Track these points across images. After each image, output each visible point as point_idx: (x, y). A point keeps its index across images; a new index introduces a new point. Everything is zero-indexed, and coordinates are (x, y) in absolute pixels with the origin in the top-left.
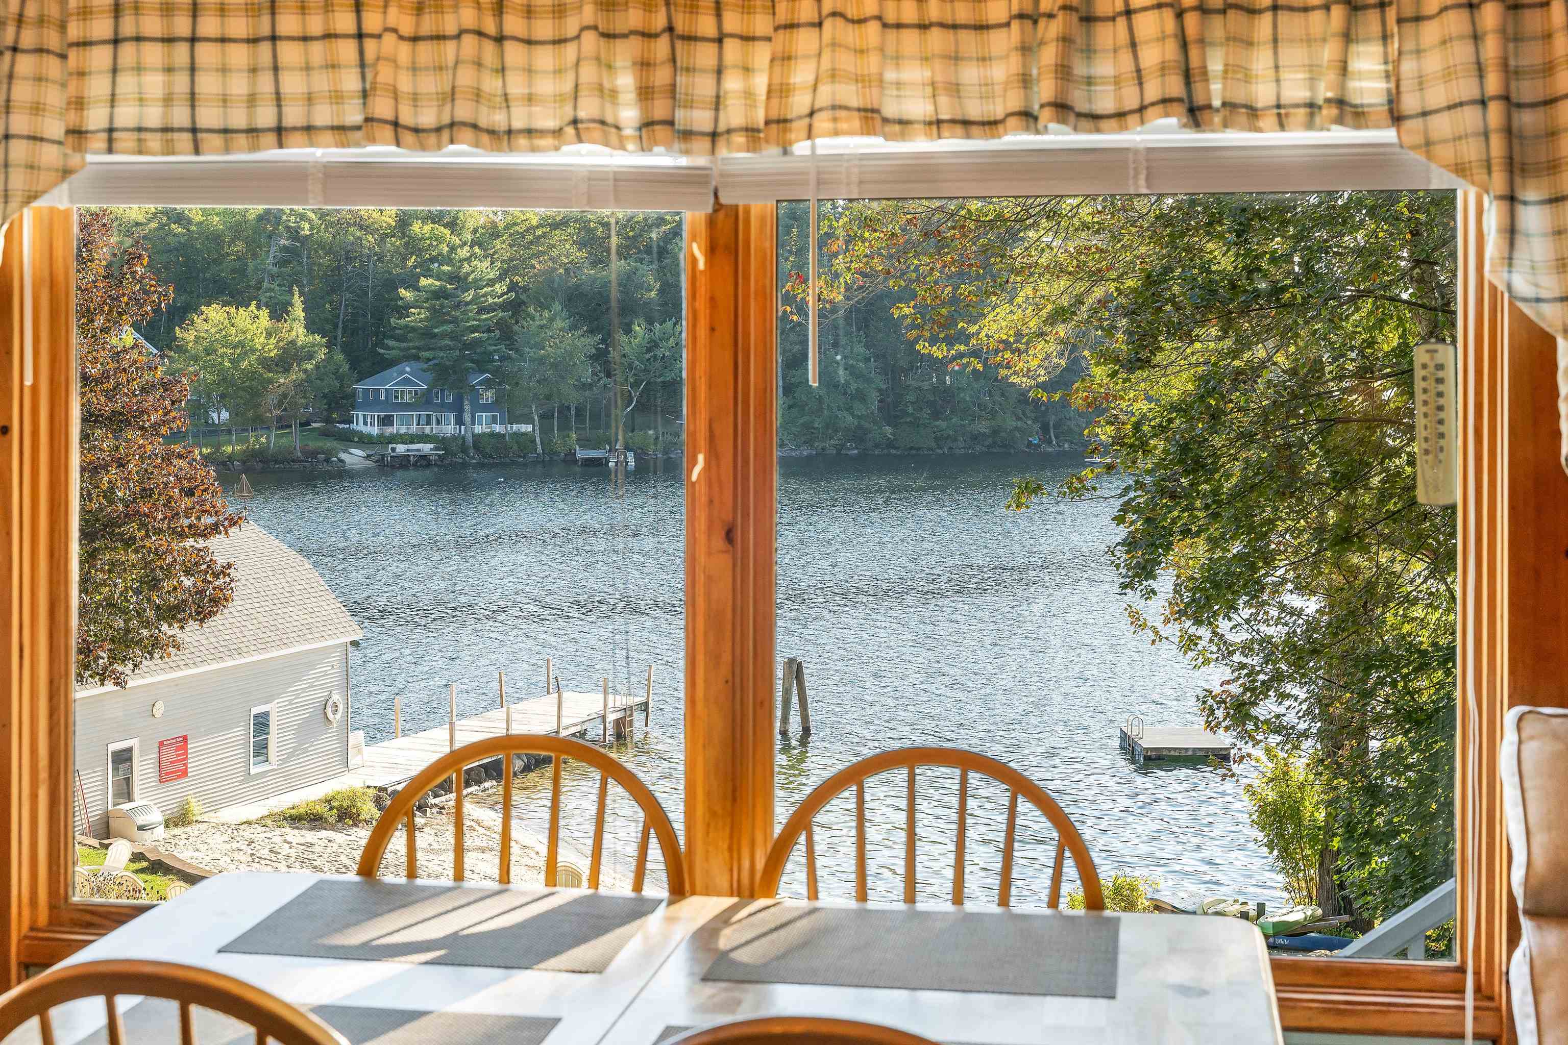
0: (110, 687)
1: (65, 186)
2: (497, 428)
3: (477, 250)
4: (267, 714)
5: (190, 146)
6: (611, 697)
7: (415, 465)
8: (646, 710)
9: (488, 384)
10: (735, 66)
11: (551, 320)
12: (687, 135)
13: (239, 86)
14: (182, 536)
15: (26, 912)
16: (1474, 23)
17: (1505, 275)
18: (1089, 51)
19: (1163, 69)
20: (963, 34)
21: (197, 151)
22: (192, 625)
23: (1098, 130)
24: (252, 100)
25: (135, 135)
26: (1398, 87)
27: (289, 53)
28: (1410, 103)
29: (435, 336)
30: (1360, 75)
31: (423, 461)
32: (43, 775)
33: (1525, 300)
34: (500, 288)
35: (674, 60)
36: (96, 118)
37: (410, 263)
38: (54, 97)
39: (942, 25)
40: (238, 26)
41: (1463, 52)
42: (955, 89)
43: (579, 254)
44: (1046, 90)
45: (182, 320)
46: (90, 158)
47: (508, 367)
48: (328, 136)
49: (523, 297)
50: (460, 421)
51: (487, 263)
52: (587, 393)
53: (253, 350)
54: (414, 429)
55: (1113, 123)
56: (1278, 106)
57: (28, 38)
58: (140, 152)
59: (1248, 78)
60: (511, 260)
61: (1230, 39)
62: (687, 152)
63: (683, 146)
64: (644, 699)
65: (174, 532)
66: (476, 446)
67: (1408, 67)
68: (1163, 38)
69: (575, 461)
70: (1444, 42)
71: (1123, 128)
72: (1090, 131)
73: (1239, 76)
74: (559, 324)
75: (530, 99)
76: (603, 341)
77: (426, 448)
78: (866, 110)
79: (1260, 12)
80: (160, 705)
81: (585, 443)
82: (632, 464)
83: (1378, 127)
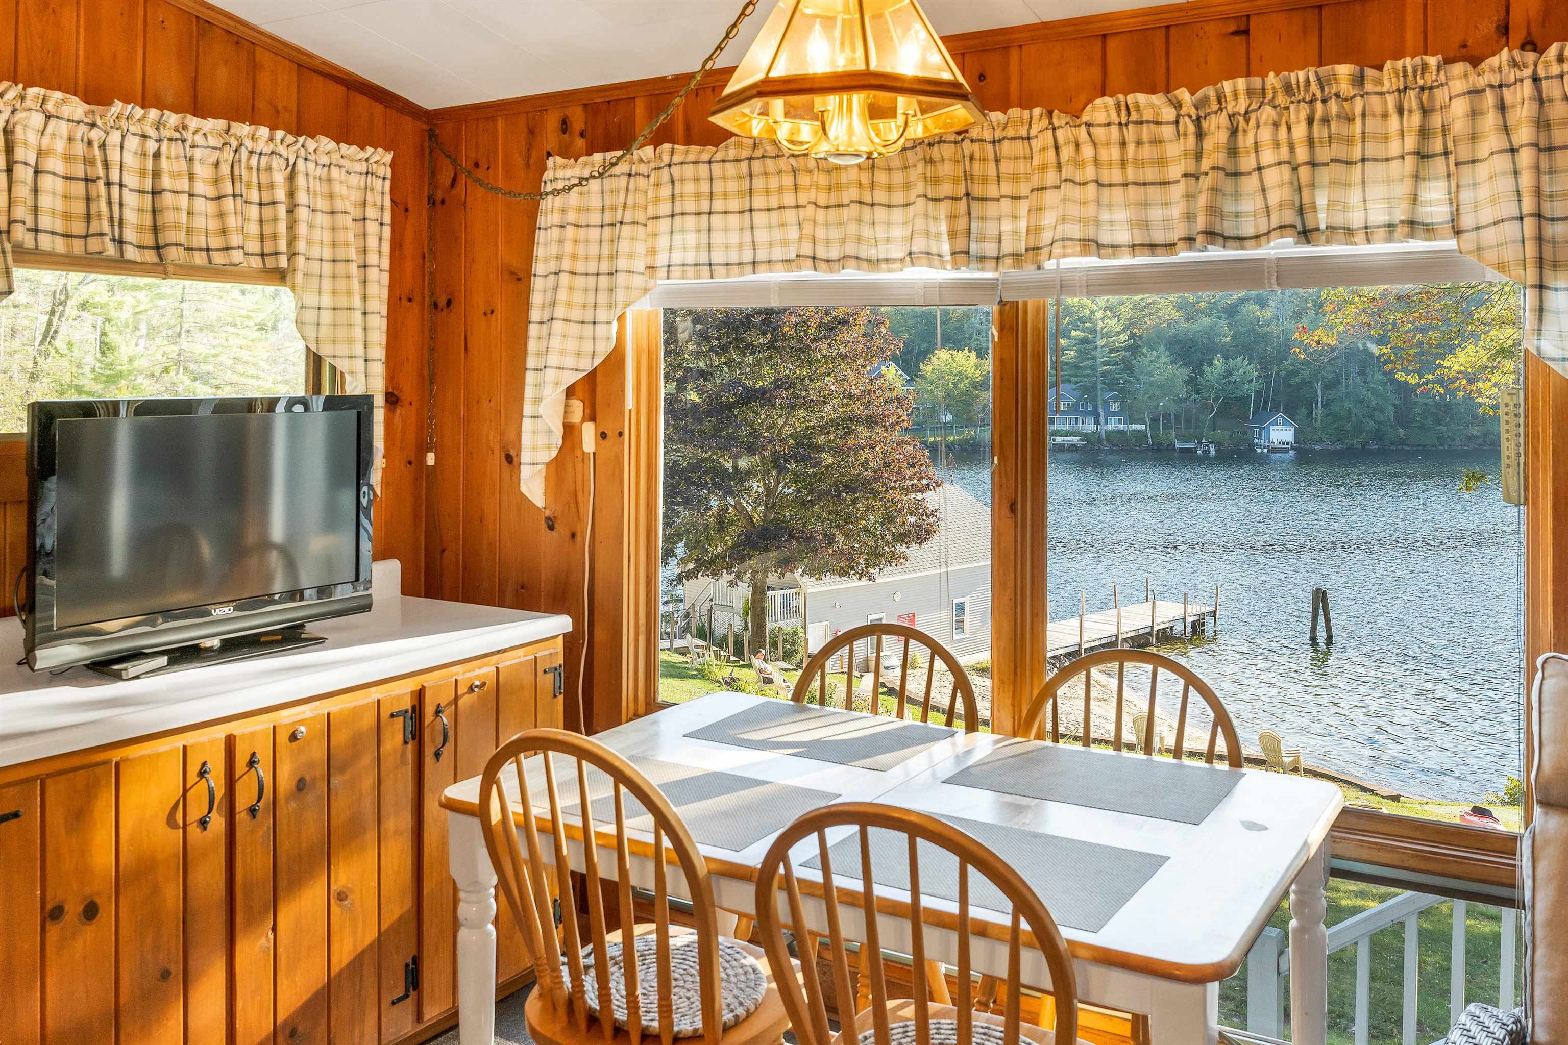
0: (865, 582)
1: (648, 296)
2: (1121, 427)
3: (1108, 313)
4: (963, 603)
5: (708, 274)
6: (1189, 607)
7: (1068, 449)
8: (1215, 616)
9: (1115, 399)
10: (1007, 216)
11: (1158, 357)
12: (982, 259)
13: (734, 238)
14: (907, 491)
15: (631, 705)
16: (1514, 163)
17: (1535, 342)
18: (1237, 196)
19: (1281, 205)
20: (1151, 190)
21: (712, 277)
22: (914, 547)
23: (1243, 248)
24: (741, 246)
25: (681, 268)
26: (1457, 210)
27: (760, 218)
28: (1467, 221)
29: (1081, 368)
30: (1431, 203)
31: (1073, 447)
32: (642, 628)
33: (1553, 360)
34: (1123, 337)
35: (969, 214)
36: (661, 259)
37: (1065, 322)
38: (641, 248)
39: (1135, 184)
40: (734, 204)
41: (1506, 184)
42: (1145, 225)
43: (1176, 314)
44: (1201, 223)
45: (925, 358)
46: (659, 282)
47: (1129, 388)
48: (780, 266)
49: (1139, 343)
50: (1097, 422)
51: (1115, 321)
52: (1183, 405)
53: (967, 378)
54: (1067, 427)
55: (1253, 242)
56: (1366, 227)
57: (628, 217)
58: (683, 278)
59: (1346, 209)
60: (1131, 319)
61: (1333, 183)
62: (982, 270)
63: (980, 266)
64: (1212, 609)
65: (903, 488)
66: (1107, 439)
67: (1466, 196)
68: (1281, 185)
69: (1175, 449)
70: (1491, 177)
71: (1259, 246)
72: (1237, 249)
73: (1339, 207)
74: (1163, 359)
75: (888, 240)
76: (1193, 371)
77: (1075, 439)
78: (1084, 240)
79: (1356, 163)
80: (898, 594)
81: (1180, 438)
82: (1213, 452)
83: (1443, 239)
